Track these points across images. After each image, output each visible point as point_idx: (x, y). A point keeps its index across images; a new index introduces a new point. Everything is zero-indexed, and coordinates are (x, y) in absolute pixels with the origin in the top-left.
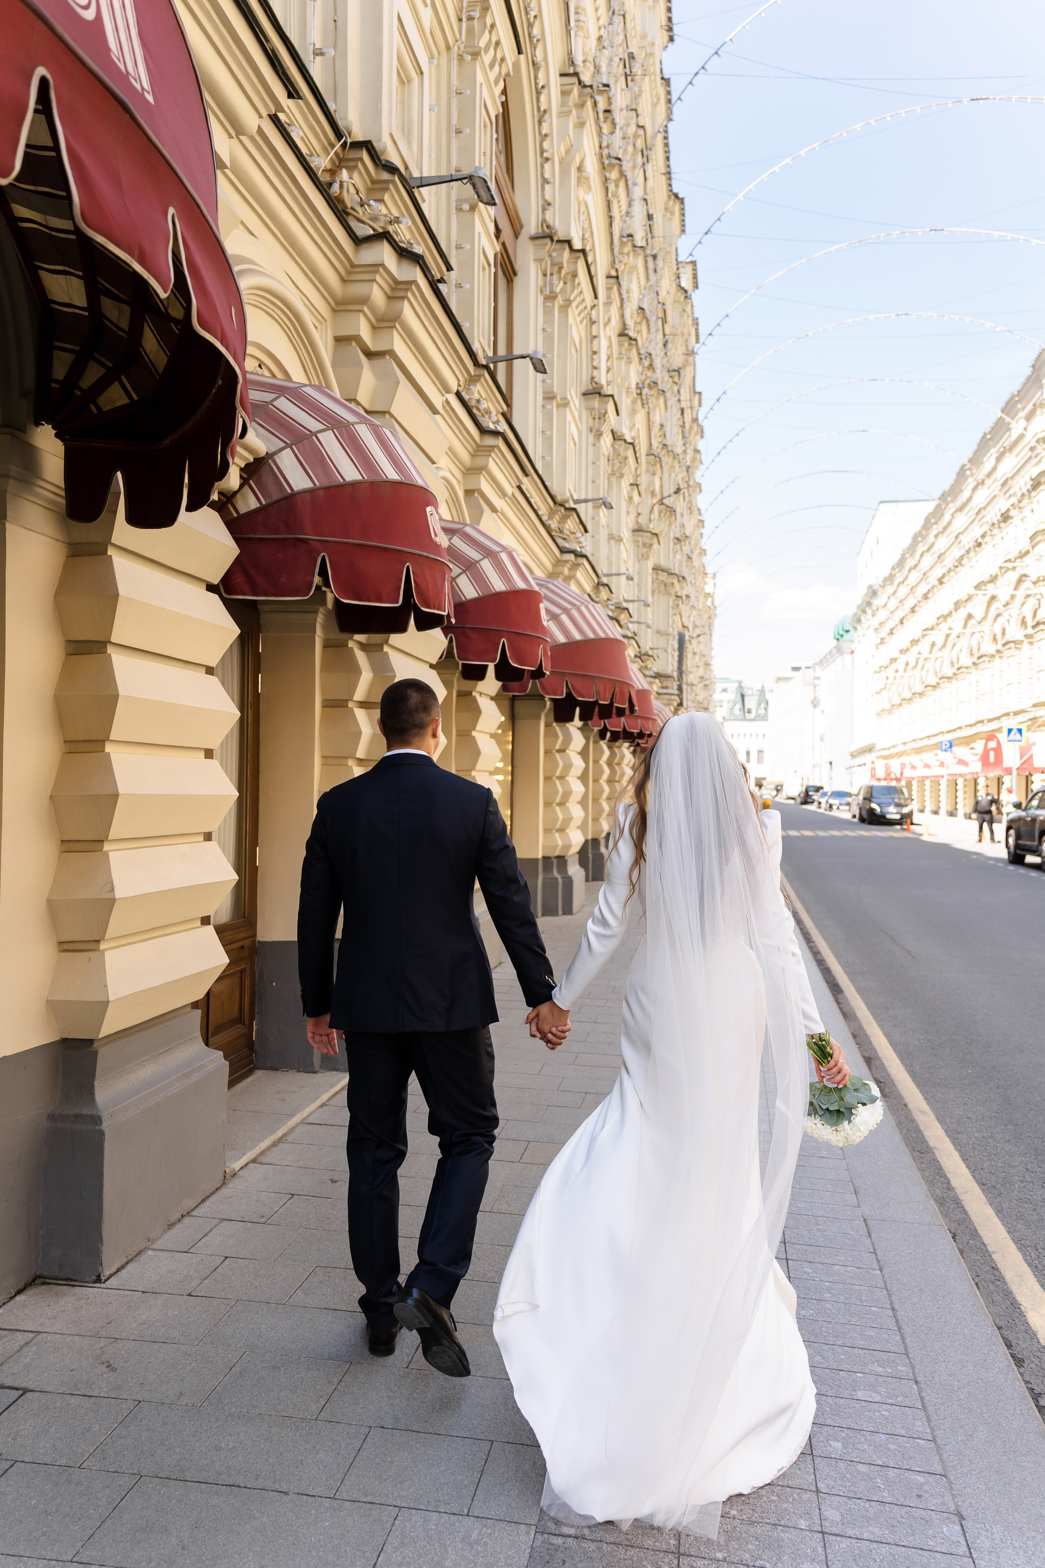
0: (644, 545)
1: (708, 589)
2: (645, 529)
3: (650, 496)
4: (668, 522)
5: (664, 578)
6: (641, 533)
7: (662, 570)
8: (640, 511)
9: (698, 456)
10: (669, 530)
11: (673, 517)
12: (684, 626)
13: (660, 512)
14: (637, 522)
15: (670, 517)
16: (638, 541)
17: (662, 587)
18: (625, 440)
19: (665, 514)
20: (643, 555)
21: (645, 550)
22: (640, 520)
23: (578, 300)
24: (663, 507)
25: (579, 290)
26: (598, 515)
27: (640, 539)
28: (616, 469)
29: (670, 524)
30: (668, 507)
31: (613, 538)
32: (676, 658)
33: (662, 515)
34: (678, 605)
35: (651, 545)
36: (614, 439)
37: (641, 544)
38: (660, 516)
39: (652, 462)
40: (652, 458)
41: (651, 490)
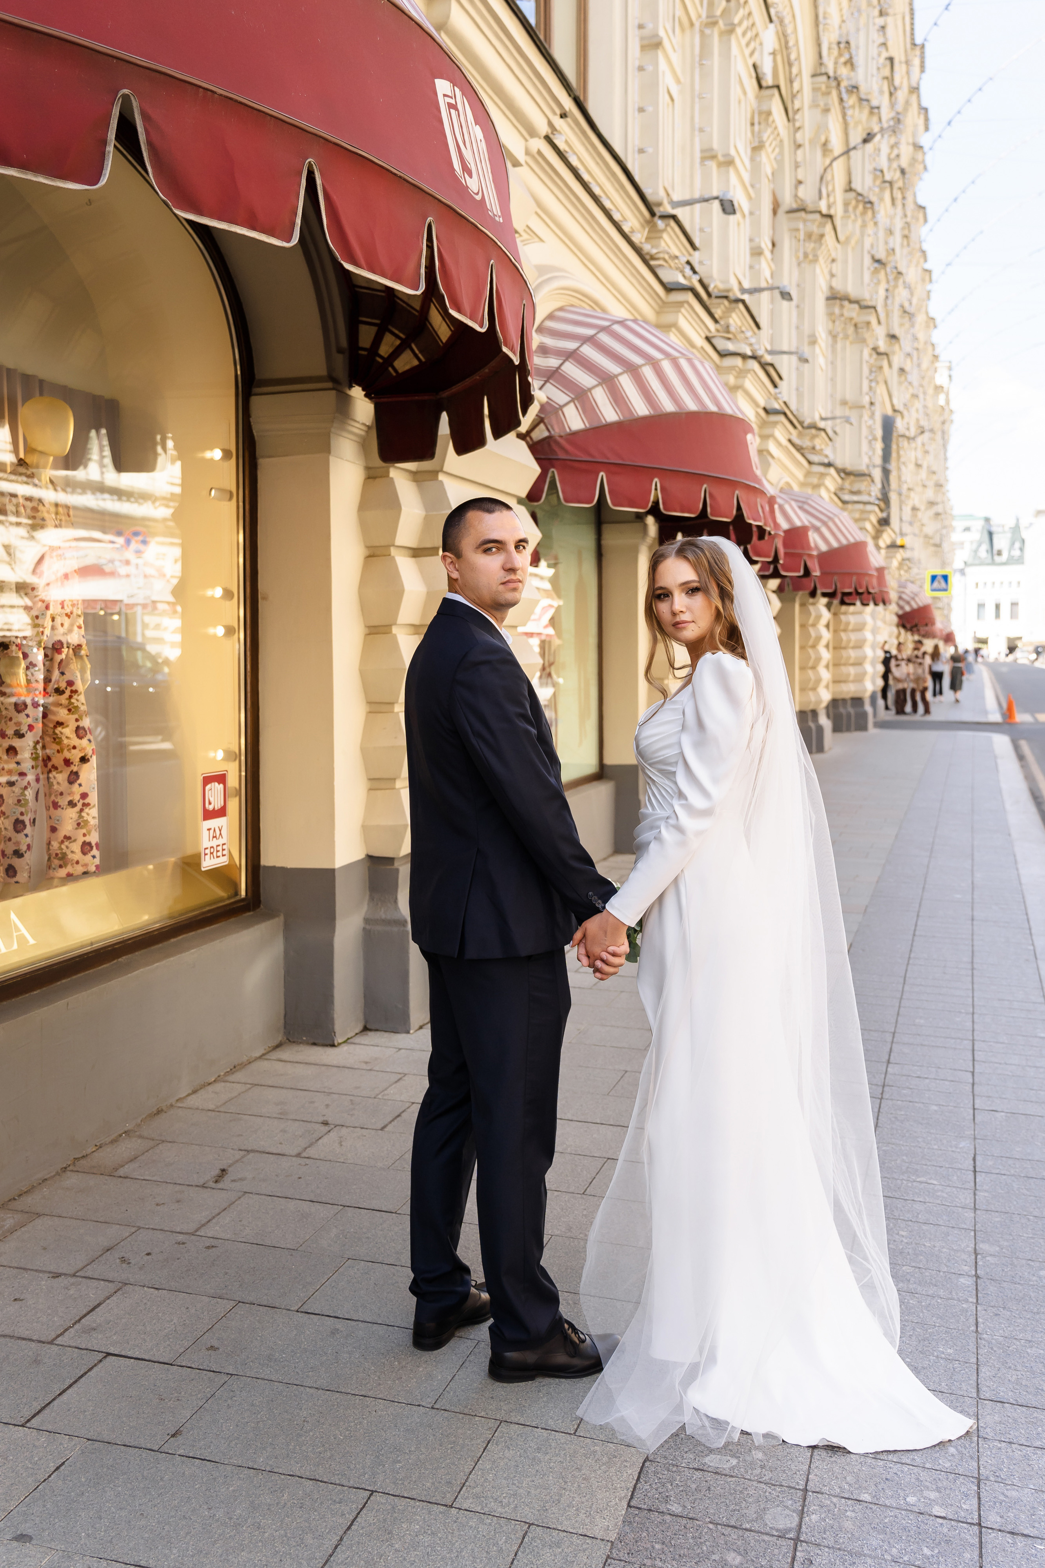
0: (809, 236)
1: (941, 379)
2: (810, 207)
3: (819, 153)
4: (859, 222)
5: (854, 314)
6: (803, 214)
7: (851, 302)
8: (800, 177)
9: (919, 156)
10: (862, 235)
11: (870, 213)
12: (895, 411)
13: (846, 204)
15: (864, 213)
16: (798, 230)
17: (851, 330)
19: (855, 208)
20: (806, 255)
21: (810, 246)
22: (802, 192)
24: (852, 195)
27: (801, 226)
29: (864, 226)
30: (859, 194)
32: (879, 452)
33: (851, 209)
34: (881, 368)
35: (822, 236)
37: (802, 236)
38: (846, 211)
39: (823, 87)
40: (824, 78)
41: (823, 139)
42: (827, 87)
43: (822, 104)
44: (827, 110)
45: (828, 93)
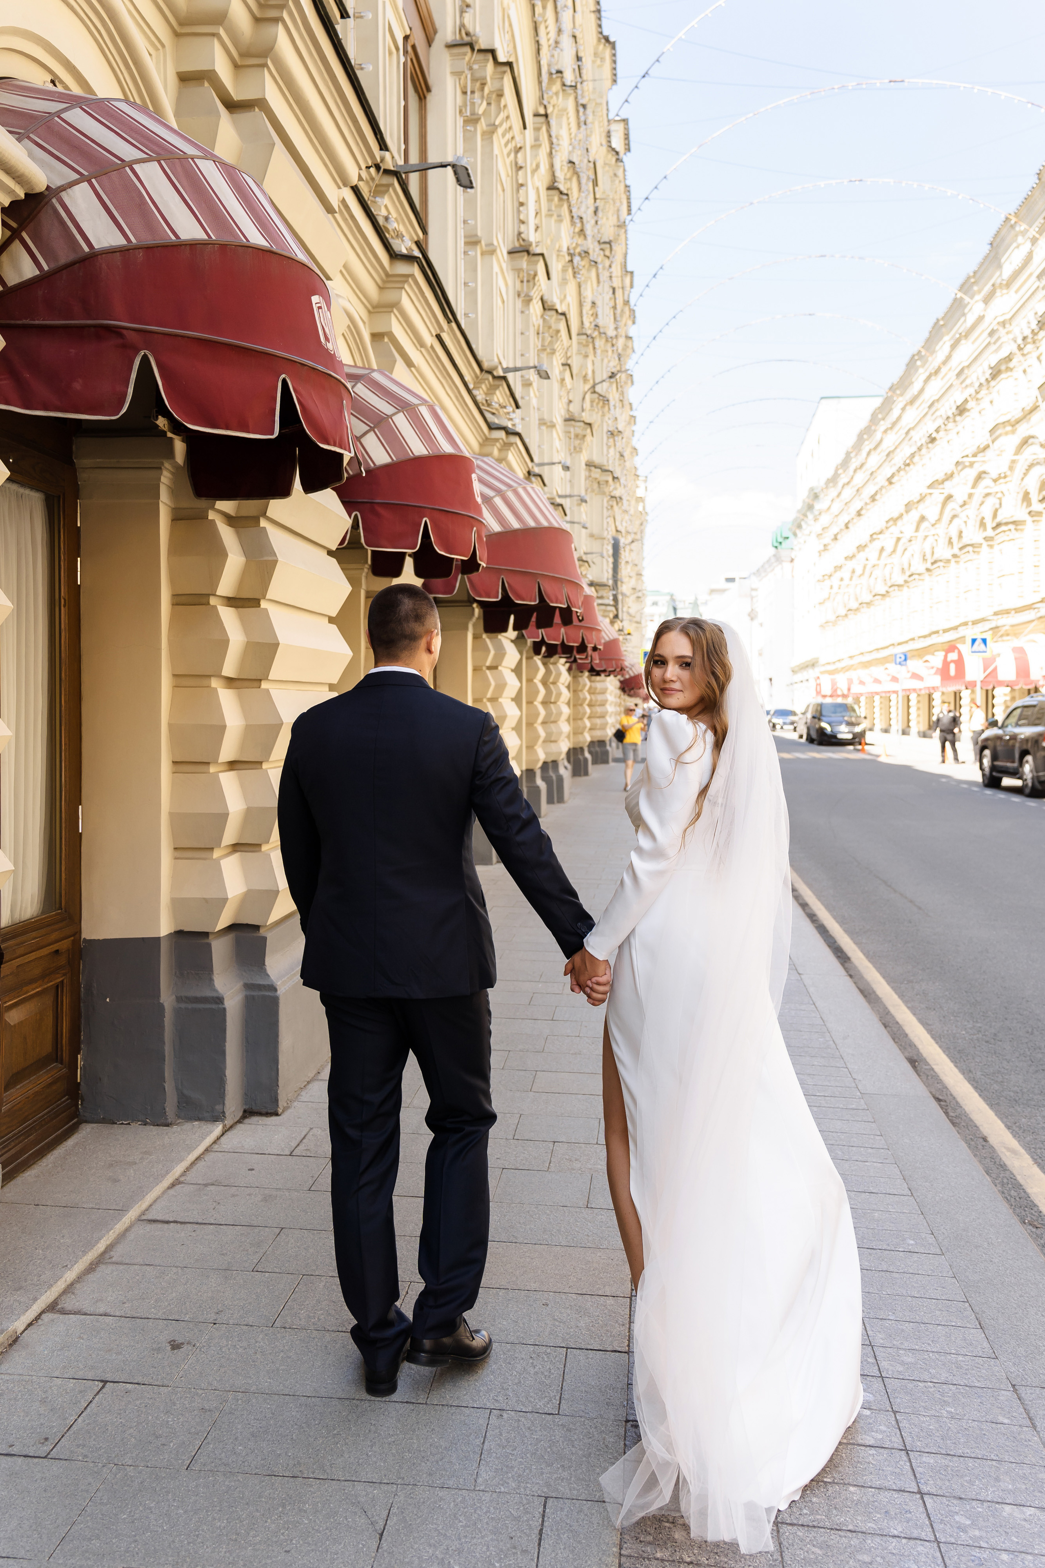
0: (577, 436)
1: (640, 493)
2: (577, 419)
3: (582, 382)
4: (600, 413)
5: (597, 475)
6: (573, 423)
7: (596, 466)
8: (571, 398)
9: (630, 343)
10: (602, 422)
11: (607, 408)
12: (618, 531)
13: (592, 402)
14: (568, 410)
15: (603, 407)
16: (570, 432)
17: (596, 484)
18: (557, 311)
19: (598, 404)
20: (575, 448)
21: (577, 442)
22: (572, 408)
23: (505, 126)
24: (596, 396)
25: (506, 114)
26: (529, 395)
27: (572, 430)
28: (546, 344)
29: (603, 415)
30: (600, 395)
31: (545, 424)
32: (611, 565)
33: (595, 404)
34: (611, 506)
35: (585, 436)
36: (544, 309)
37: (572, 436)
38: (592, 406)
39: (584, 342)
40: (585, 337)
41: (584, 373)
42: (587, 342)
43: (583, 352)
44: (586, 356)
45: (587, 346)
